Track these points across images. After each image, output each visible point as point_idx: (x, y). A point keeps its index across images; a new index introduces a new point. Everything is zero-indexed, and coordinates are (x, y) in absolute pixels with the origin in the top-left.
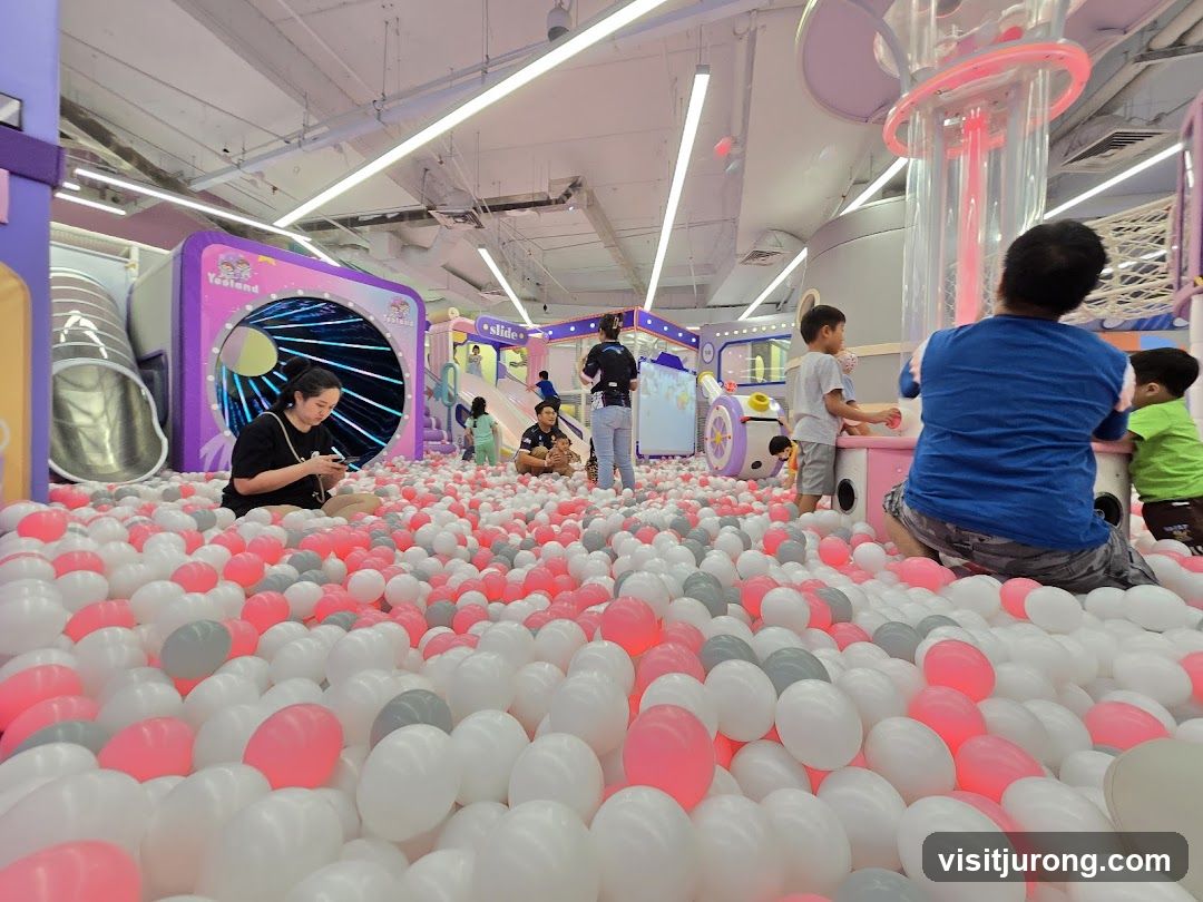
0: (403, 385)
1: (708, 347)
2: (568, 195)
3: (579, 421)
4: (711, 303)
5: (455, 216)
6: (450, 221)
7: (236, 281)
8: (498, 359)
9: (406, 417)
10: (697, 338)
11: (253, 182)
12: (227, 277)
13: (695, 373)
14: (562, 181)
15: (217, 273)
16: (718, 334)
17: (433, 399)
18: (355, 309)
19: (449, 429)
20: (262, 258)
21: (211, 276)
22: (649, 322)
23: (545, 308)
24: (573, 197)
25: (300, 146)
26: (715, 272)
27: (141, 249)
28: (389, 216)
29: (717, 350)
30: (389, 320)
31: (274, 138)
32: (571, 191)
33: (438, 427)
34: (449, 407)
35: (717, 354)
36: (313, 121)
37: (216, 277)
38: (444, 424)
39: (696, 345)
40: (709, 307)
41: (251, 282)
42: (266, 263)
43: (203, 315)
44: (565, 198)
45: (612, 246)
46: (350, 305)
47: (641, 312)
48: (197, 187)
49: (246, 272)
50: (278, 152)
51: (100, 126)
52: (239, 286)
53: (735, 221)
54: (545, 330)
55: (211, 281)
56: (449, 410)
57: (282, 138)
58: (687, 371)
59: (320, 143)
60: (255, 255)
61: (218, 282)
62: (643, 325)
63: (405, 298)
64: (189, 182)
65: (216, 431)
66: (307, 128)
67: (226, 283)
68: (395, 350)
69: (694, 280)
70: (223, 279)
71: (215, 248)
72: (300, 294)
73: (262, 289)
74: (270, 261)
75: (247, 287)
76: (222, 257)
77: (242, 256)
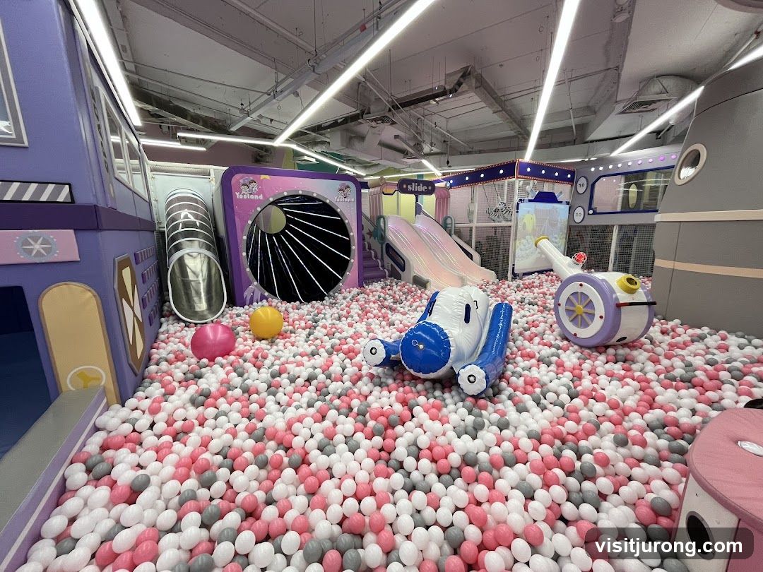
0: (350, 241)
1: (583, 181)
2: (459, 84)
3: (471, 246)
4: (589, 138)
5: (375, 120)
6: (374, 124)
7: (250, 194)
8: (417, 200)
9: (352, 261)
10: (573, 173)
11: (259, 121)
12: (246, 193)
13: (568, 203)
14: (455, 73)
15: (240, 191)
16: (593, 169)
17: (372, 238)
18: (318, 197)
19: (382, 259)
20: (263, 177)
21: (237, 194)
22: (529, 170)
23: (448, 162)
24: (464, 85)
25: (275, 98)
26: (595, 113)
27: (214, 170)
28: (339, 121)
29: (590, 184)
30: (338, 200)
31: (261, 94)
32: (462, 80)
33: (376, 257)
34: (382, 244)
35: (590, 187)
36: (281, 77)
37: (240, 194)
38: (379, 256)
39: (571, 181)
40: (587, 142)
41: (258, 193)
42: (265, 178)
43: (236, 217)
44: (457, 87)
45: (500, 111)
46: (315, 195)
47: (521, 163)
48: (234, 129)
49: (254, 187)
50: (266, 102)
51: (181, 107)
52: (252, 197)
53: (618, 68)
54: (448, 180)
55: (238, 197)
56: (382, 246)
57: (266, 93)
58: (561, 202)
59: (286, 93)
60: (258, 176)
61: (241, 197)
62: (523, 173)
63: (348, 183)
64: (229, 126)
65: (251, 283)
66: (278, 84)
67: (245, 197)
68: (343, 219)
69: (573, 122)
70: (244, 194)
71: (237, 176)
72: (286, 194)
73: (264, 196)
74: (267, 177)
75: (256, 197)
76: (241, 181)
77: (251, 178)
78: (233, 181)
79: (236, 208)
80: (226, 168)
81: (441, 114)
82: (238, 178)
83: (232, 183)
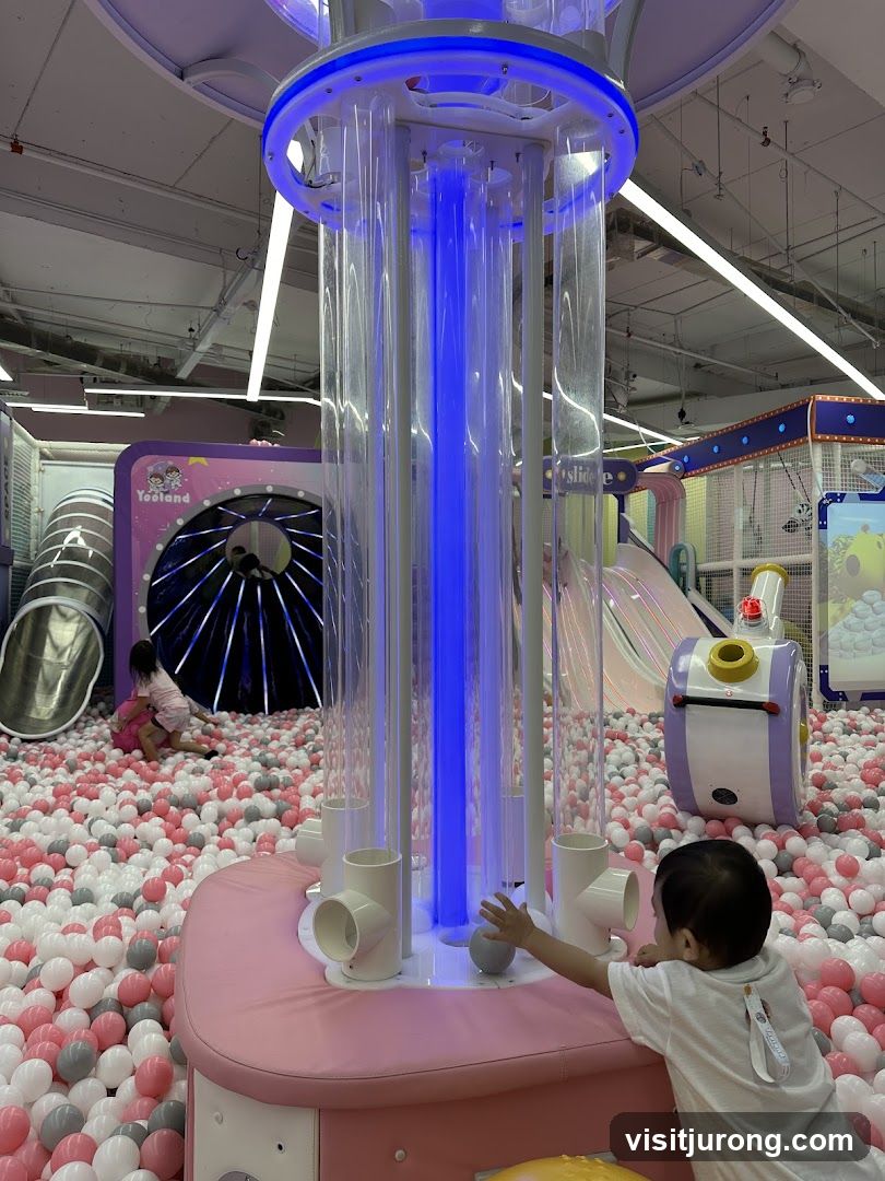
7: (165, 493)
8: (621, 508)
12: (157, 491)
15: (146, 488)
18: (308, 498)
20: (193, 460)
21: (140, 493)
22: (850, 419)
23: (682, 414)
37: (146, 493)
41: (181, 492)
42: (198, 463)
43: (133, 538)
46: (300, 494)
48: (183, 374)
49: (175, 481)
50: (210, 325)
52: (169, 498)
55: (141, 499)
57: (213, 308)
60: (185, 458)
61: (147, 498)
66: (225, 289)
67: (155, 499)
70: (153, 493)
71: (143, 460)
72: (238, 492)
73: (193, 498)
74: (202, 460)
75: (177, 499)
76: (151, 469)
77: (170, 463)
78: (135, 469)
79: (135, 518)
80: (124, 447)
81: (652, 305)
82: (147, 464)
83: (132, 473)
